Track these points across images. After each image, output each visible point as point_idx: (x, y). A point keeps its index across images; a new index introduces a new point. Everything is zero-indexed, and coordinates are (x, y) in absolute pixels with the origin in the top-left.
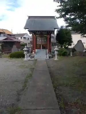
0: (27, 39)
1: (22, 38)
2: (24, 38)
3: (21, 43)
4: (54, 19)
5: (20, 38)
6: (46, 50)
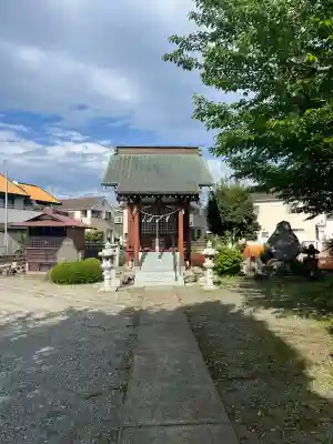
0: (104, 216)
1: (85, 213)
2: (93, 212)
3: (87, 230)
4: (196, 156)
5: (78, 215)
6: (174, 254)
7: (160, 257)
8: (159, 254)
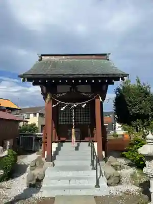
1: (35, 115)
7: (77, 149)
8: (76, 144)
